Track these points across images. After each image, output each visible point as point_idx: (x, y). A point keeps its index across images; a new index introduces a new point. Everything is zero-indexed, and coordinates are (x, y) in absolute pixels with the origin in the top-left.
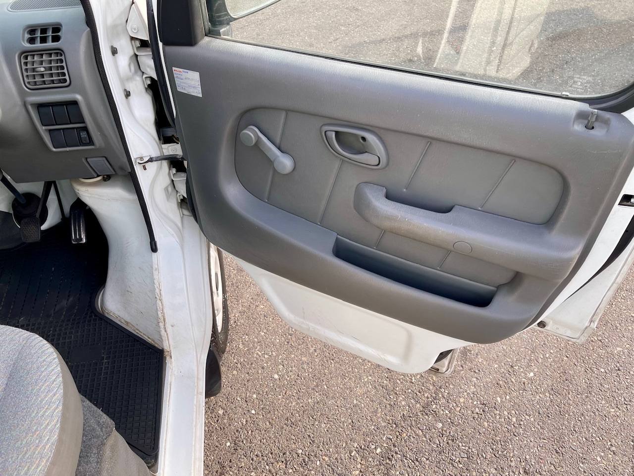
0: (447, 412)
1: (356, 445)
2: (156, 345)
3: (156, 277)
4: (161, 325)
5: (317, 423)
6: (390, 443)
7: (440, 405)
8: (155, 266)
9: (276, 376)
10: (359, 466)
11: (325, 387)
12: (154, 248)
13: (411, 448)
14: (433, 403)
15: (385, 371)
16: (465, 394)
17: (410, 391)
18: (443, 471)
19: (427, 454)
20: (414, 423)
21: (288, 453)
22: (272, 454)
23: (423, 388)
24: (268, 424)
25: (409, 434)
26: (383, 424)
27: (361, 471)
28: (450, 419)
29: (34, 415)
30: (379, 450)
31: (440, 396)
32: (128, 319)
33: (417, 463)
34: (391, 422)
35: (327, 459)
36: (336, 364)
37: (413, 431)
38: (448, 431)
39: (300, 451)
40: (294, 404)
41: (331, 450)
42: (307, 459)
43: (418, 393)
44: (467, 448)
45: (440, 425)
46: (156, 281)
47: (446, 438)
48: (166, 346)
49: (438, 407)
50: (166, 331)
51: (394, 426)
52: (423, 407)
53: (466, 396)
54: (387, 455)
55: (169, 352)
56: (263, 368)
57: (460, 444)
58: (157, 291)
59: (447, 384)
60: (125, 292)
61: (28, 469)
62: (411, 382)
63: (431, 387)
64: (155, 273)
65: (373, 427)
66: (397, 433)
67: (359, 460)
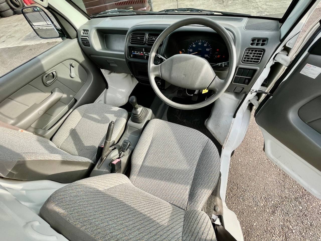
0: (306, 205)
1: (264, 196)
2: (220, 144)
3: (231, 126)
4: (226, 139)
5: (251, 181)
6: (278, 202)
7: (303, 201)
8: (232, 122)
9: (240, 160)
10: (264, 203)
11: (257, 172)
12: (234, 116)
13: (286, 208)
14: (300, 199)
15: (282, 178)
16: (317, 203)
17: (291, 189)
18: (298, 223)
19: (292, 214)
20: (289, 201)
21: (239, 185)
22: (233, 182)
23: (297, 191)
24: (234, 173)
25: (286, 204)
26: (277, 195)
27: (264, 205)
28: (306, 208)
29: (213, 168)
30: (272, 202)
31: (304, 198)
32: (214, 132)
33: (287, 215)
34: (280, 196)
35: (252, 194)
36: (262, 167)
37: (289, 204)
38: (304, 211)
39: (243, 187)
40: (244, 171)
41: (254, 192)
42: (245, 191)
43: (294, 192)
44: (311, 222)
45: (301, 208)
46: (231, 127)
47: (302, 213)
48: (224, 146)
49: (302, 201)
50: (226, 142)
51: (281, 198)
52: (295, 198)
53: (317, 204)
54: (275, 206)
55: (224, 147)
56: (236, 156)
57: (309, 219)
58: (230, 130)
59: (309, 195)
60: (217, 125)
61: (211, 184)
62: (292, 187)
63: (301, 193)
64: (232, 124)
65: (272, 194)
66: (282, 201)
67: (264, 201)
